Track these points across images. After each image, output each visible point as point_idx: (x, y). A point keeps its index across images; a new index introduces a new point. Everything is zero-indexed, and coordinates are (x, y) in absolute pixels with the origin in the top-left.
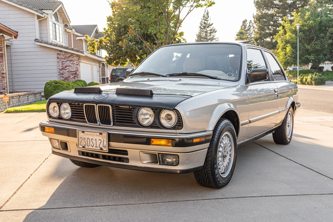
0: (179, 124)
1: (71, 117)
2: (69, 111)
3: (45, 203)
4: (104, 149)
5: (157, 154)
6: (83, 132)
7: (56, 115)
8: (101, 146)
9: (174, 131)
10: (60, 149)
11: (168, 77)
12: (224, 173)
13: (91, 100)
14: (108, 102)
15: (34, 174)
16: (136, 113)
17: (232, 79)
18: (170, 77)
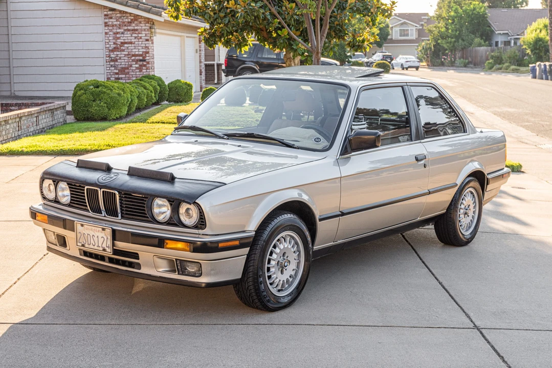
0: (201, 223)
1: (71, 202)
2: (67, 192)
4: (107, 249)
5: (174, 260)
6: (82, 225)
7: (51, 196)
8: (104, 245)
9: (196, 231)
10: (57, 245)
11: (225, 139)
12: (282, 290)
13: (94, 182)
14: (117, 187)
15: (23, 278)
16: (150, 204)
17: (319, 147)
18: (228, 139)
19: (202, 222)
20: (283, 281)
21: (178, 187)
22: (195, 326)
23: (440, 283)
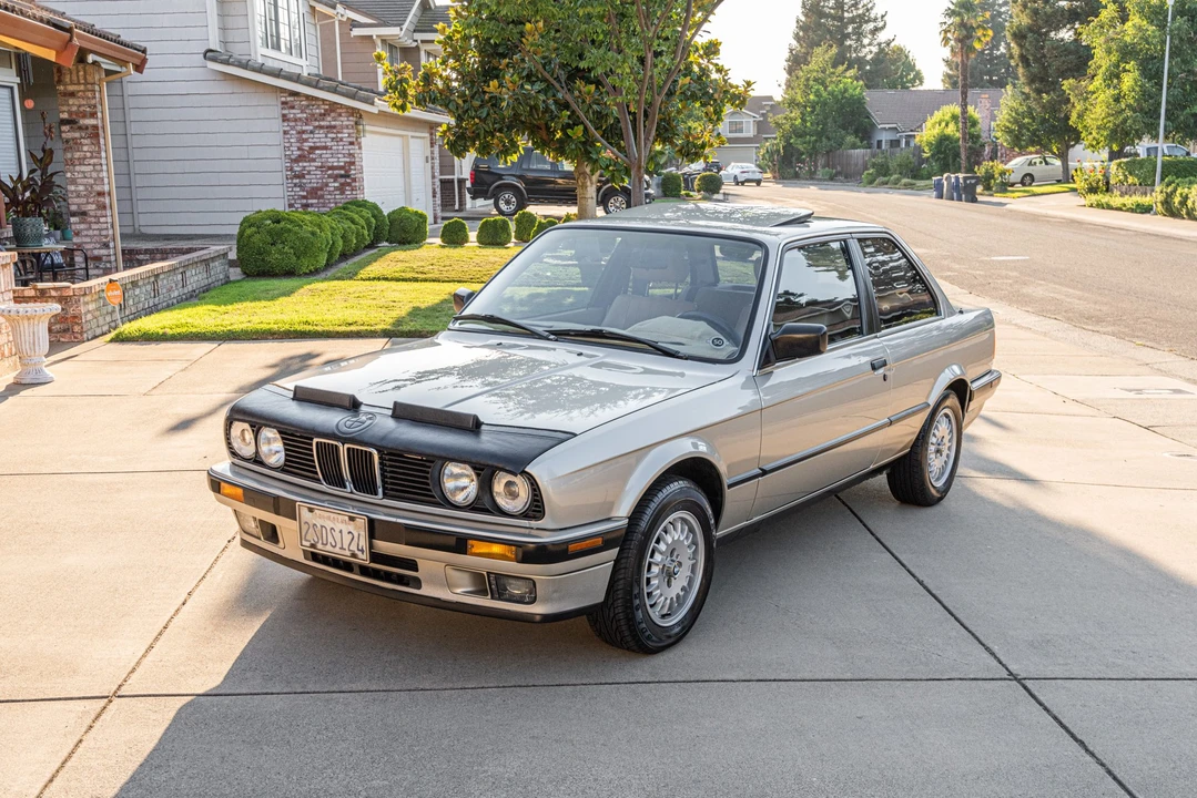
0: (536, 508)
1: (285, 465)
2: (278, 445)
3: (221, 679)
4: (359, 554)
5: (485, 573)
6: (311, 510)
7: (248, 451)
8: (353, 548)
9: (525, 523)
10: (259, 539)
11: (552, 340)
12: (669, 615)
13: (330, 431)
14: (373, 441)
15: (197, 591)
16: (437, 473)
17: (722, 355)
18: (556, 340)
19: (536, 506)
20: (672, 599)
21: (487, 442)
22: (524, 691)
23: (921, 583)
